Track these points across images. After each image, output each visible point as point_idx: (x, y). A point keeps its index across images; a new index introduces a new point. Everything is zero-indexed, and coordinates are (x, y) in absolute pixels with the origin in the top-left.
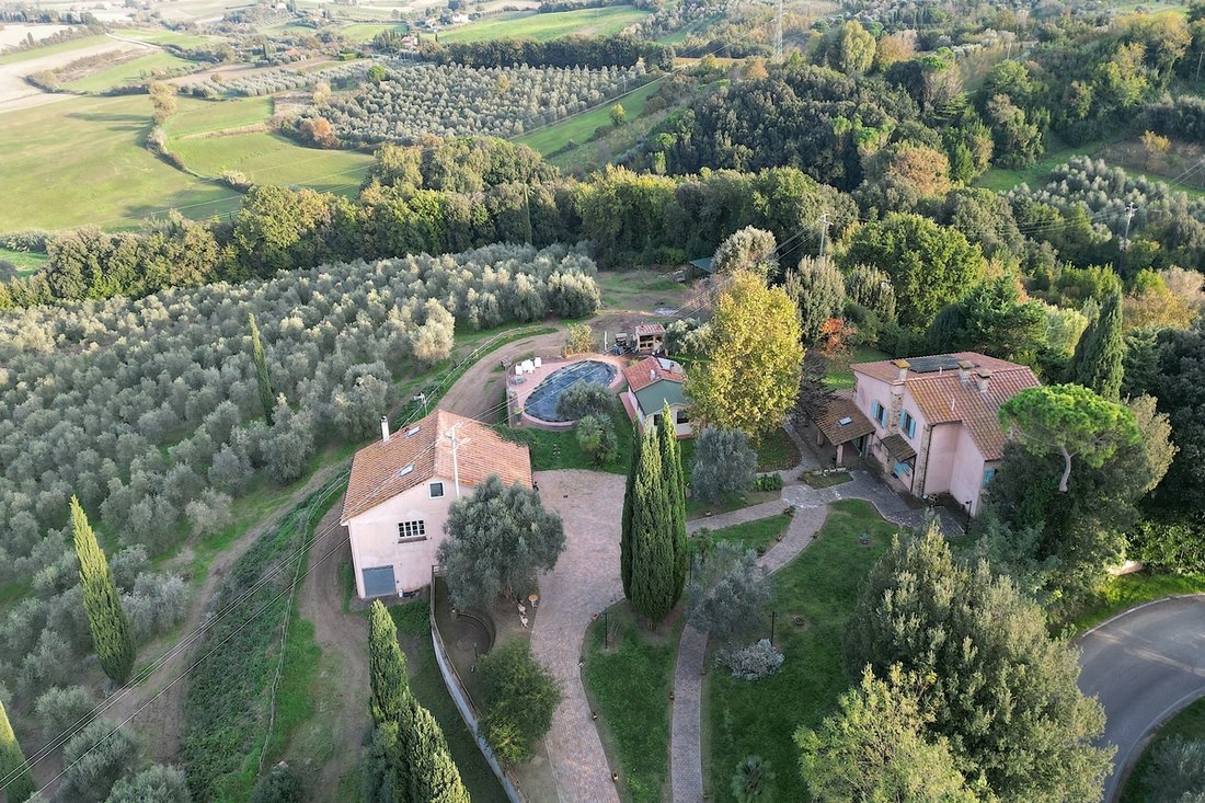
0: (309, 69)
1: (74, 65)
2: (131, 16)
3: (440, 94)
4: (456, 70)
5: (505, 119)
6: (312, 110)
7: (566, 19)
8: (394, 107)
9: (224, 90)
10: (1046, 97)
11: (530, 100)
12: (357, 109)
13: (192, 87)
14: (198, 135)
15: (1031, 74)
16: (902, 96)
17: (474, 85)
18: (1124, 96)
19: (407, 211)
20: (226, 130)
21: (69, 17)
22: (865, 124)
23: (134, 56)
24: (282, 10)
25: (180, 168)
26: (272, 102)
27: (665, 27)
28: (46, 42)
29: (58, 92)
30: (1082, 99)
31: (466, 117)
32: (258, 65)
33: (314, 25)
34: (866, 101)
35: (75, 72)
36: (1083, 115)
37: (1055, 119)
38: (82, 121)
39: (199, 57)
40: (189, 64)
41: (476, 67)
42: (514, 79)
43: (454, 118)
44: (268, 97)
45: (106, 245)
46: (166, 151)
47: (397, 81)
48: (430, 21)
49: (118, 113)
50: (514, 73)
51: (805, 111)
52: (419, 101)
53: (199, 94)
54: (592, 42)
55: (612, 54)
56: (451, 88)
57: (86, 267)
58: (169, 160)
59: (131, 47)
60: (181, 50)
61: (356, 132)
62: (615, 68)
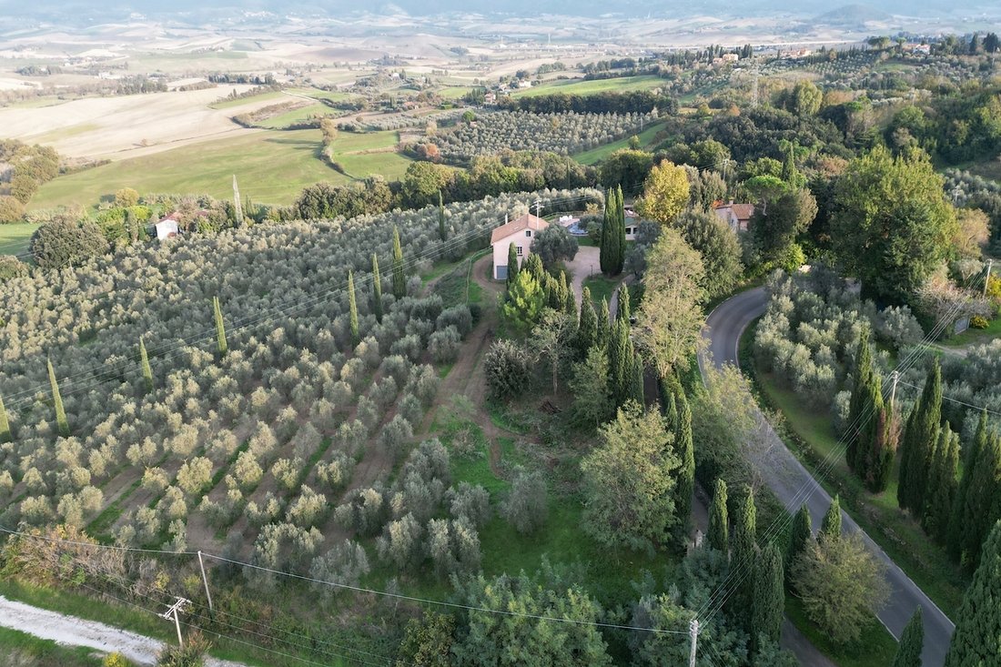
0: (421, 114)
1: (263, 110)
2: (291, 81)
3: (512, 130)
4: (523, 115)
5: (555, 146)
6: (425, 139)
7: (605, 85)
8: (479, 138)
9: (365, 126)
10: (936, 130)
11: (573, 134)
12: (455, 139)
13: (344, 124)
14: (353, 152)
15: (927, 115)
16: (830, 127)
17: (535, 124)
18: (991, 130)
19: (499, 178)
20: (370, 150)
21: (257, 79)
22: (801, 145)
23: (301, 106)
24: (396, 78)
25: (341, 171)
26: (398, 135)
27: (680, 91)
28: (244, 95)
29: (253, 127)
30: (961, 132)
31: (528, 145)
32: (386, 112)
33: (419, 88)
34: (804, 130)
35: (263, 115)
36: (960, 142)
37: (940, 146)
38: (276, 144)
39: (344, 107)
40: (338, 112)
41: (537, 113)
42: (563, 121)
43: (520, 145)
44: (394, 131)
45: (332, 191)
46: (333, 161)
47: (482, 121)
48: (503, 86)
49: (298, 140)
50: (564, 117)
51: (760, 137)
52: (497, 134)
53: (349, 129)
54: (621, 96)
55: (636, 104)
56: (519, 126)
57: (321, 202)
58: (335, 167)
59: (299, 100)
60: (332, 102)
61: (454, 153)
62: (636, 113)
